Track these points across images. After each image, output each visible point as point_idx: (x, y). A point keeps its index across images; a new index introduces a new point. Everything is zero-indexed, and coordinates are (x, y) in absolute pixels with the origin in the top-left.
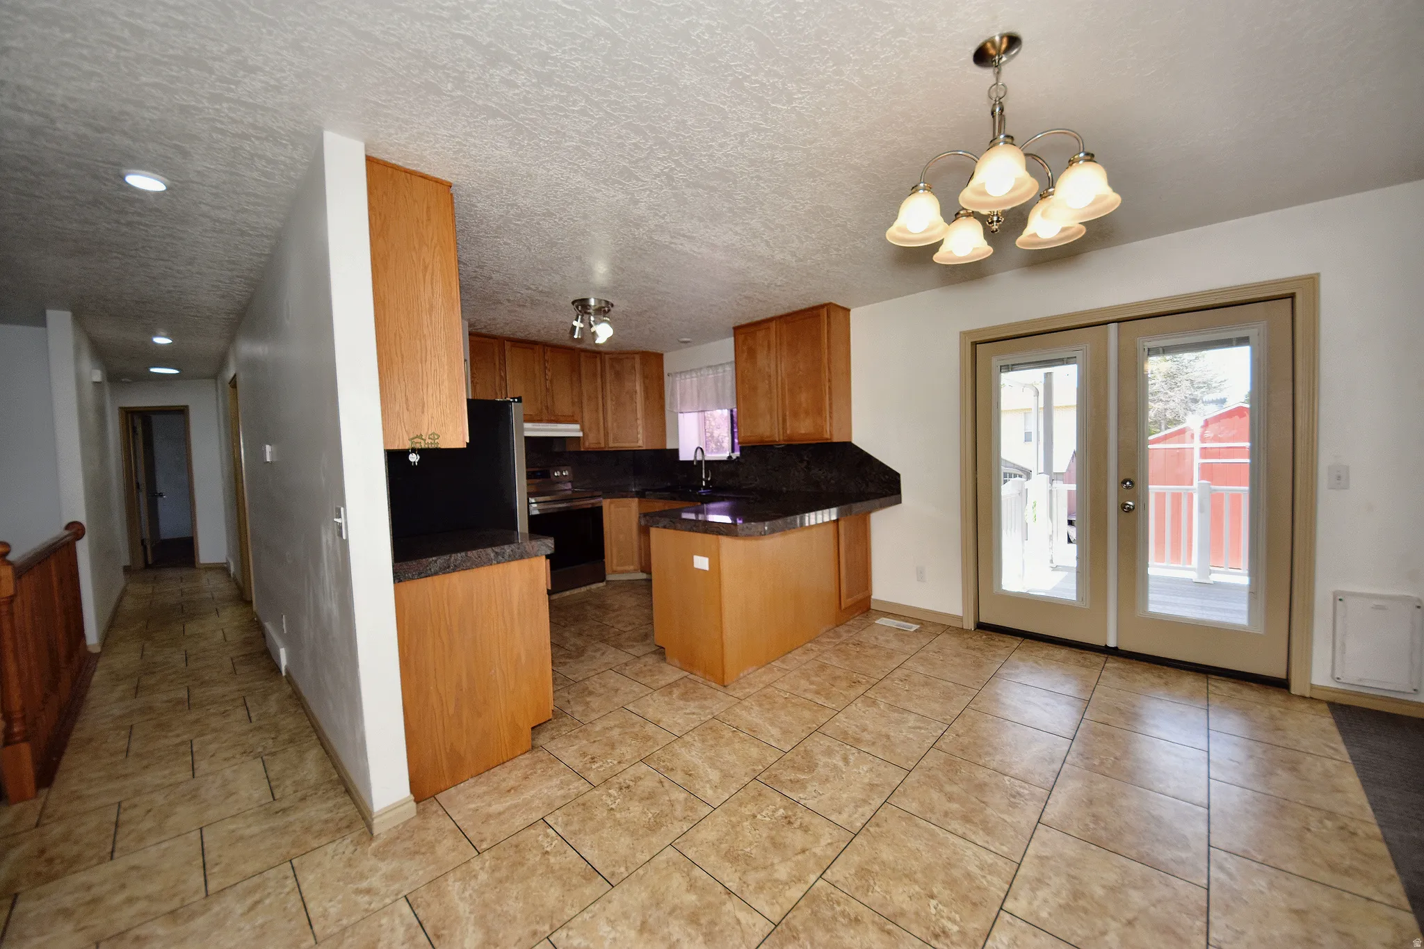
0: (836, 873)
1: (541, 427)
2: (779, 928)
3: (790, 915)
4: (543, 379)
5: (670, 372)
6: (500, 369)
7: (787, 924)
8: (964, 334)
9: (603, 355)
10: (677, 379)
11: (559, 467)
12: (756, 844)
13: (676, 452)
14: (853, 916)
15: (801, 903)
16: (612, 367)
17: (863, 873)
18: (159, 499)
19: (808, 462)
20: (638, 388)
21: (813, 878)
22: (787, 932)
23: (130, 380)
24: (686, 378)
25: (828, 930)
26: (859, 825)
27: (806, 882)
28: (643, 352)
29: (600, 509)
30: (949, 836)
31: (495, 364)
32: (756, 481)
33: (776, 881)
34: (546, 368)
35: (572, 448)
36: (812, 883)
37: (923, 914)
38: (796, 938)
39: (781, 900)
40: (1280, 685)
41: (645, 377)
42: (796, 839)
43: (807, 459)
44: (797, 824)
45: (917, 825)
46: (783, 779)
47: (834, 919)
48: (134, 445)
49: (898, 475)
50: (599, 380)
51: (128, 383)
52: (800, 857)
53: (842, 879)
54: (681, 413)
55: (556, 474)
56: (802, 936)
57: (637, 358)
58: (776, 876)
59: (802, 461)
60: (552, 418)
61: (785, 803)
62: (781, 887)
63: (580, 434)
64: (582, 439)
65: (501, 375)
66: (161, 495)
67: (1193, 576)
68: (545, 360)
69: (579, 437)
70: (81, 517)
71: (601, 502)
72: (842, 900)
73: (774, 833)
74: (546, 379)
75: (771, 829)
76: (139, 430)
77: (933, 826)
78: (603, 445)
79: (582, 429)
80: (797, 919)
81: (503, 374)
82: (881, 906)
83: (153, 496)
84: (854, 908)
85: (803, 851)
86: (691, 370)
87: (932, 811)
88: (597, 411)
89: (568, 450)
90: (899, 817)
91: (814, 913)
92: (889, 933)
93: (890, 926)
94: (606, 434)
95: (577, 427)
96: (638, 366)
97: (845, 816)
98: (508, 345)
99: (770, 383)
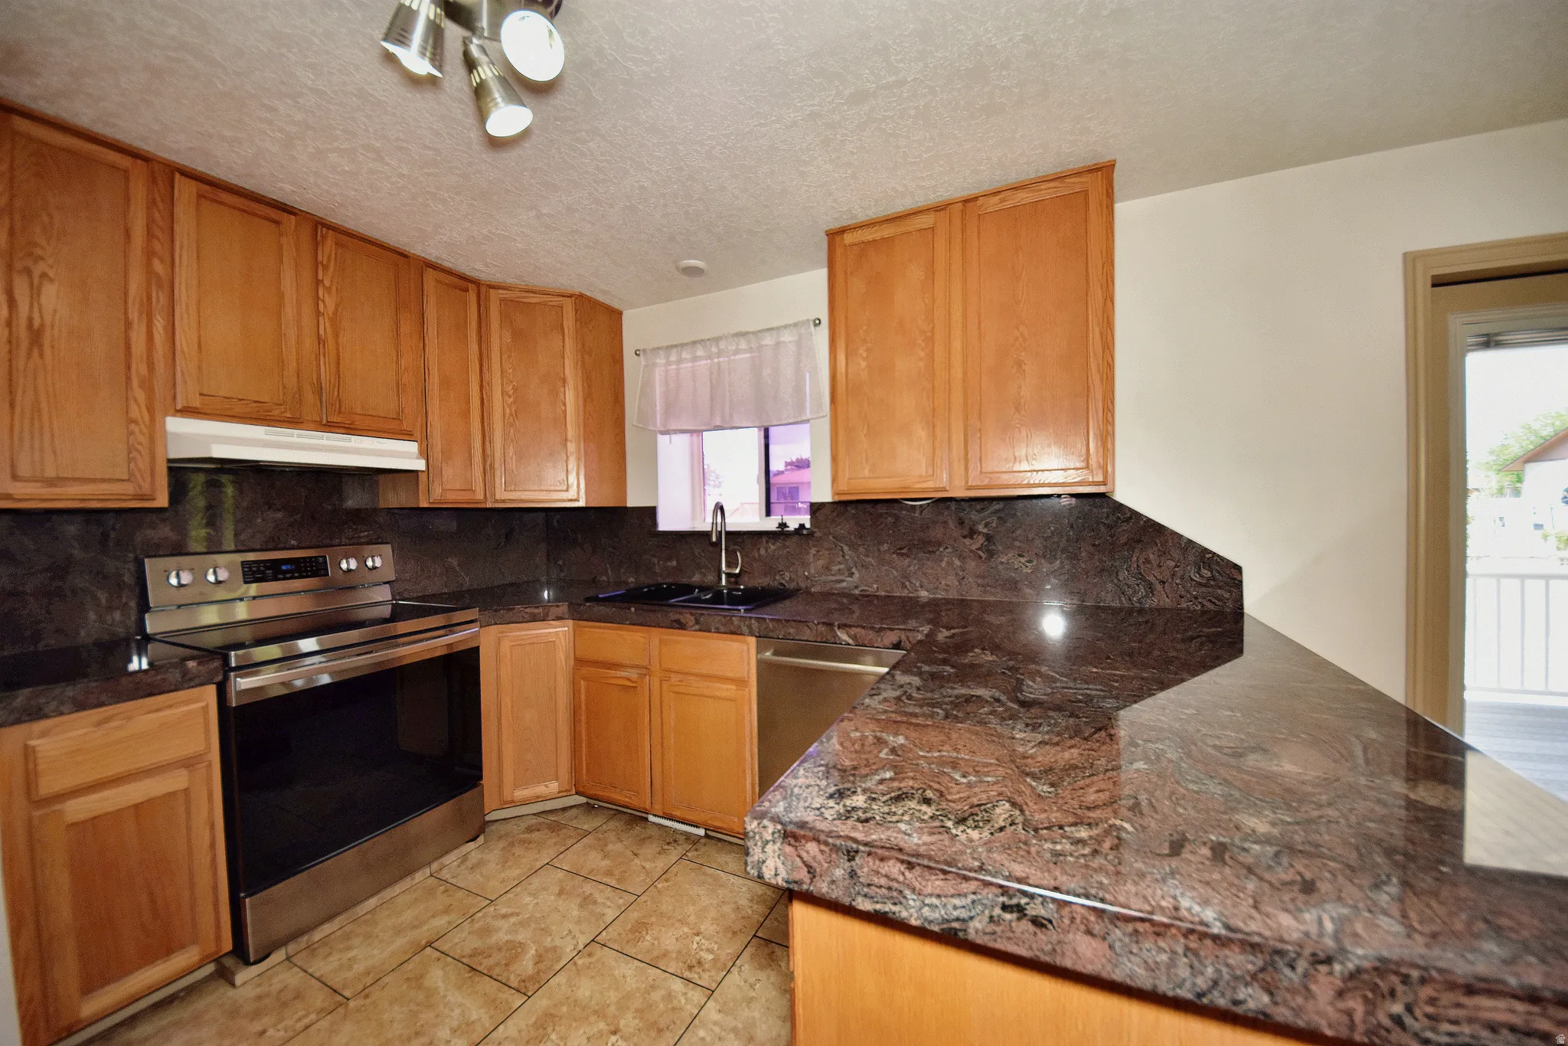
1: (295, 440)
4: (307, 310)
5: (641, 347)
6: (149, 254)
8: (1411, 261)
9: (483, 289)
10: (658, 361)
11: (357, 545)
13: (651, 512)
16: (506, 318)
19: (989, 538)
20: (569, 372)
24: (679, 361)
28: (581, 296)
29: (475, 651)
31: (127, 234)
32: (851, 575)
34: (318, 282)
35: (393, 498)
41: (583, 350)
43: (985, 531)
49: (1239, 569)
50: (474, 347)
54: (663, 433)
55: (344, 566)
57: (569, 306)
59: (972, 533)
60: (335, 419)
63: (420, 465)
64: (423, 478)
65: (150, 272)
68: (316, 264)
69: (416, 472)
71: (477, 635)
74: (318, 314)
78: (480, 496)
79: (425, 453)
81: (158, 267)
86: (694, 343)
88: (466, 414)
89: (382, 505)
94: (488, 470)
95: (412, 447)
96: (569, 323)
98: (185, 190)
99: (931, 356)
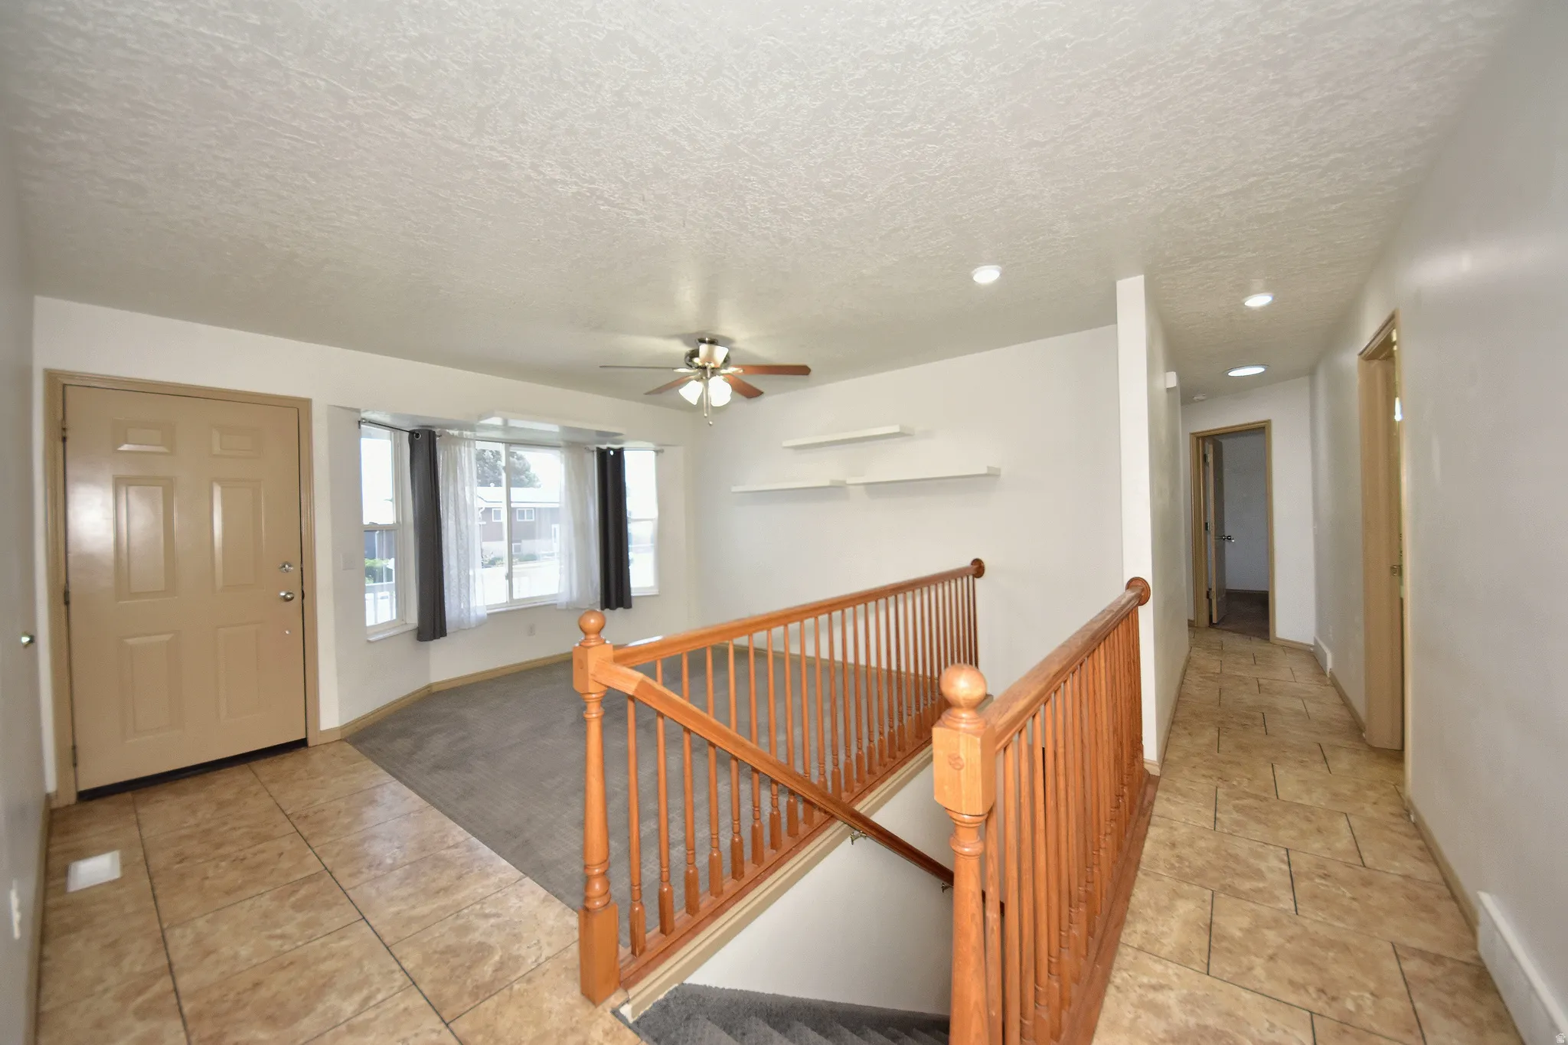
18: (1227, 543)
23: (1203, 398)
48: (1204, 477)
51: (1202, 400)
66: (1229, 539)
70: (1146, 573)
76: (1210, 459)
83: (1222, 538)
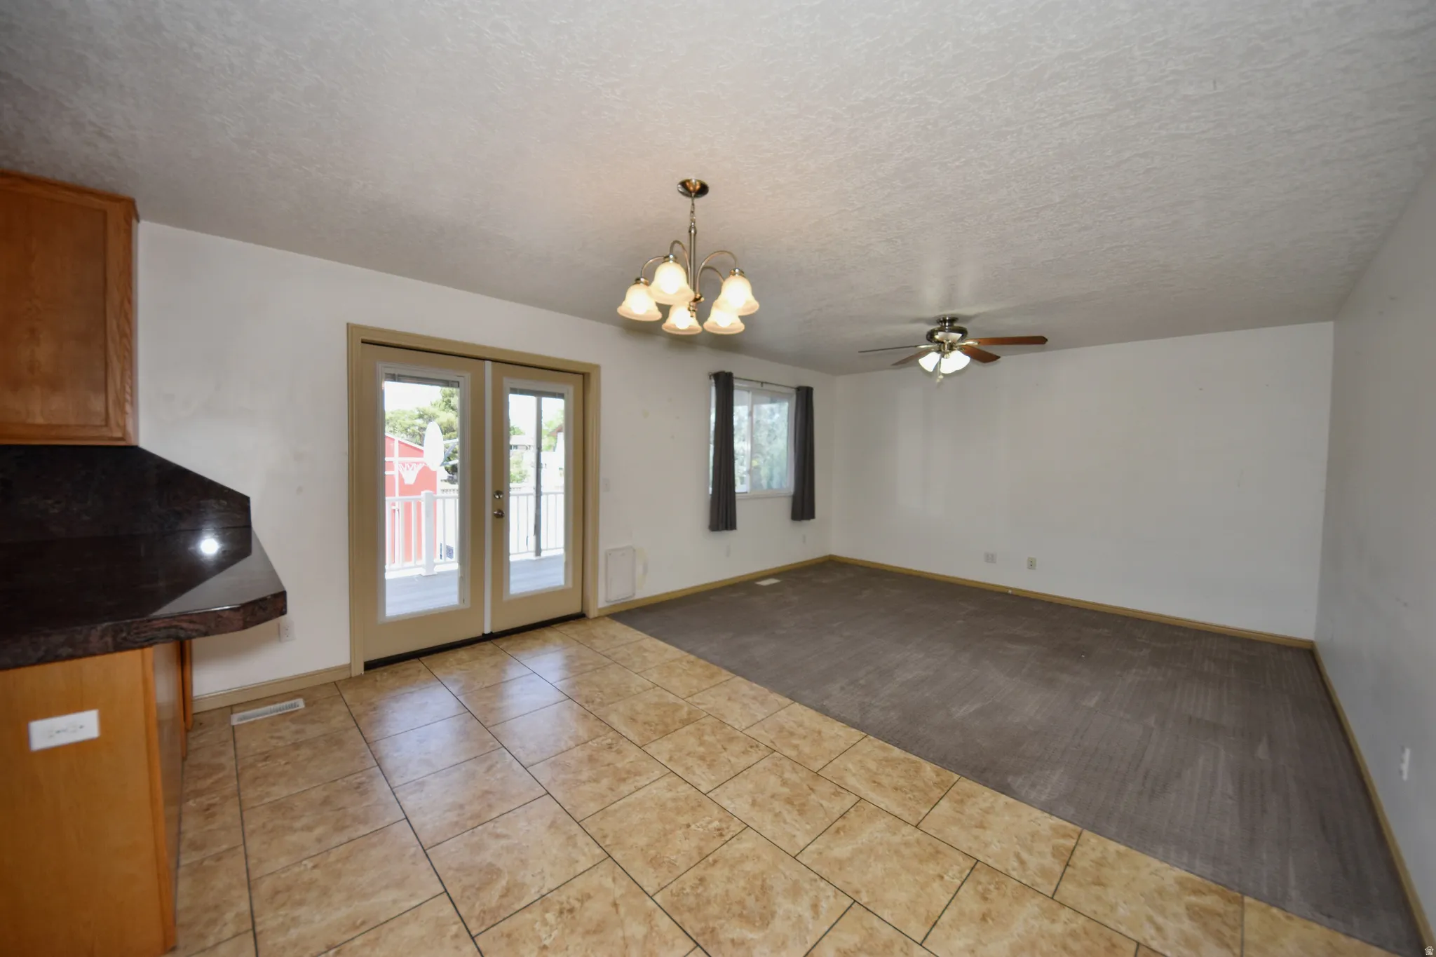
0: (650, 884)
2: (701, 943)
3: (689, 932)
7: (698, 935)
12: (589, 951)
14: (698, 882)
15: (677, 918)
17: (655, 862)
21: (650, 903)
22: (707, 936)
25: (709, 902)
26: (598, 851)
27: (654, 911)
30: (633, 796)
33: (646, 937)
36: (656, 906)
37: (703, 836)
38: (713, 930)
39: (669, 937)
40: (580, 617)
42: (596, 909)
44: (577, 905)
45: (616, 811)
46: (494, 904)
47: (698, 895)
52: (622, 910)
53: (658, 880)
56: (711, 924)
58: (640, 937)
61: (537, 909)
62: (654, 934)
67: (423, 572)
72: (680, 886)
73: (580, 930)
75: (572, 932)
77: (621, 802)
80: (693, 926)
82: (691, 859)
84: (690, 878)
85: (615, 905)
87: (603, 796)
90: (601, 819)
91: (690, 910)
92: (715, 862)
93: (710, 859)
97: (582, 859)
